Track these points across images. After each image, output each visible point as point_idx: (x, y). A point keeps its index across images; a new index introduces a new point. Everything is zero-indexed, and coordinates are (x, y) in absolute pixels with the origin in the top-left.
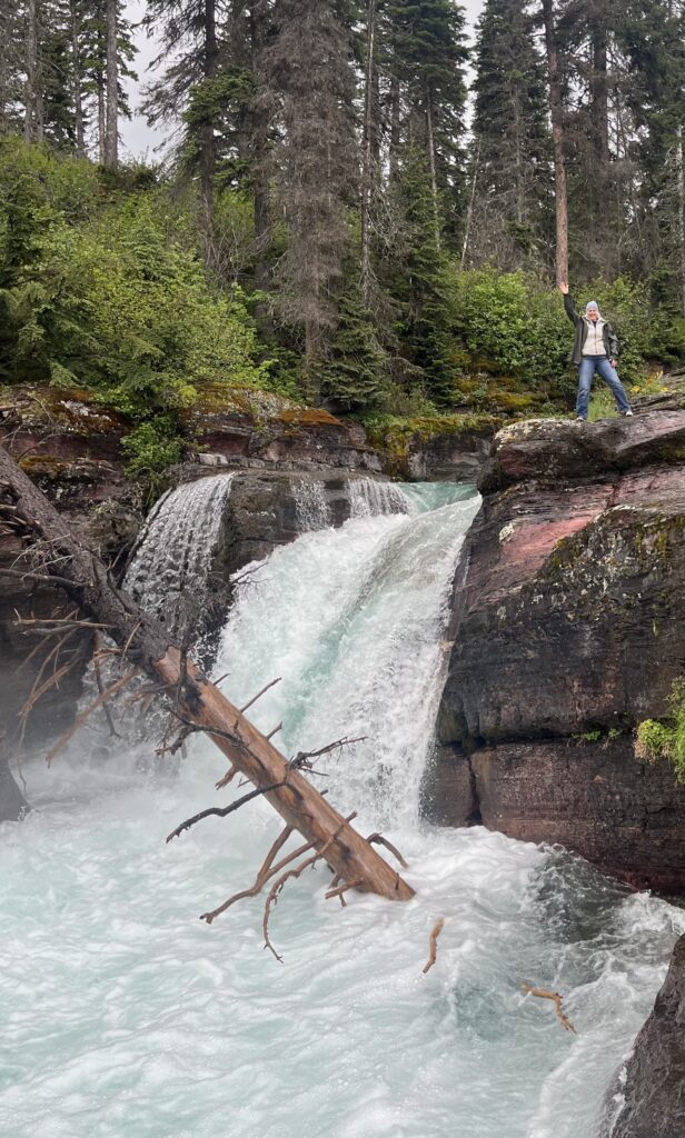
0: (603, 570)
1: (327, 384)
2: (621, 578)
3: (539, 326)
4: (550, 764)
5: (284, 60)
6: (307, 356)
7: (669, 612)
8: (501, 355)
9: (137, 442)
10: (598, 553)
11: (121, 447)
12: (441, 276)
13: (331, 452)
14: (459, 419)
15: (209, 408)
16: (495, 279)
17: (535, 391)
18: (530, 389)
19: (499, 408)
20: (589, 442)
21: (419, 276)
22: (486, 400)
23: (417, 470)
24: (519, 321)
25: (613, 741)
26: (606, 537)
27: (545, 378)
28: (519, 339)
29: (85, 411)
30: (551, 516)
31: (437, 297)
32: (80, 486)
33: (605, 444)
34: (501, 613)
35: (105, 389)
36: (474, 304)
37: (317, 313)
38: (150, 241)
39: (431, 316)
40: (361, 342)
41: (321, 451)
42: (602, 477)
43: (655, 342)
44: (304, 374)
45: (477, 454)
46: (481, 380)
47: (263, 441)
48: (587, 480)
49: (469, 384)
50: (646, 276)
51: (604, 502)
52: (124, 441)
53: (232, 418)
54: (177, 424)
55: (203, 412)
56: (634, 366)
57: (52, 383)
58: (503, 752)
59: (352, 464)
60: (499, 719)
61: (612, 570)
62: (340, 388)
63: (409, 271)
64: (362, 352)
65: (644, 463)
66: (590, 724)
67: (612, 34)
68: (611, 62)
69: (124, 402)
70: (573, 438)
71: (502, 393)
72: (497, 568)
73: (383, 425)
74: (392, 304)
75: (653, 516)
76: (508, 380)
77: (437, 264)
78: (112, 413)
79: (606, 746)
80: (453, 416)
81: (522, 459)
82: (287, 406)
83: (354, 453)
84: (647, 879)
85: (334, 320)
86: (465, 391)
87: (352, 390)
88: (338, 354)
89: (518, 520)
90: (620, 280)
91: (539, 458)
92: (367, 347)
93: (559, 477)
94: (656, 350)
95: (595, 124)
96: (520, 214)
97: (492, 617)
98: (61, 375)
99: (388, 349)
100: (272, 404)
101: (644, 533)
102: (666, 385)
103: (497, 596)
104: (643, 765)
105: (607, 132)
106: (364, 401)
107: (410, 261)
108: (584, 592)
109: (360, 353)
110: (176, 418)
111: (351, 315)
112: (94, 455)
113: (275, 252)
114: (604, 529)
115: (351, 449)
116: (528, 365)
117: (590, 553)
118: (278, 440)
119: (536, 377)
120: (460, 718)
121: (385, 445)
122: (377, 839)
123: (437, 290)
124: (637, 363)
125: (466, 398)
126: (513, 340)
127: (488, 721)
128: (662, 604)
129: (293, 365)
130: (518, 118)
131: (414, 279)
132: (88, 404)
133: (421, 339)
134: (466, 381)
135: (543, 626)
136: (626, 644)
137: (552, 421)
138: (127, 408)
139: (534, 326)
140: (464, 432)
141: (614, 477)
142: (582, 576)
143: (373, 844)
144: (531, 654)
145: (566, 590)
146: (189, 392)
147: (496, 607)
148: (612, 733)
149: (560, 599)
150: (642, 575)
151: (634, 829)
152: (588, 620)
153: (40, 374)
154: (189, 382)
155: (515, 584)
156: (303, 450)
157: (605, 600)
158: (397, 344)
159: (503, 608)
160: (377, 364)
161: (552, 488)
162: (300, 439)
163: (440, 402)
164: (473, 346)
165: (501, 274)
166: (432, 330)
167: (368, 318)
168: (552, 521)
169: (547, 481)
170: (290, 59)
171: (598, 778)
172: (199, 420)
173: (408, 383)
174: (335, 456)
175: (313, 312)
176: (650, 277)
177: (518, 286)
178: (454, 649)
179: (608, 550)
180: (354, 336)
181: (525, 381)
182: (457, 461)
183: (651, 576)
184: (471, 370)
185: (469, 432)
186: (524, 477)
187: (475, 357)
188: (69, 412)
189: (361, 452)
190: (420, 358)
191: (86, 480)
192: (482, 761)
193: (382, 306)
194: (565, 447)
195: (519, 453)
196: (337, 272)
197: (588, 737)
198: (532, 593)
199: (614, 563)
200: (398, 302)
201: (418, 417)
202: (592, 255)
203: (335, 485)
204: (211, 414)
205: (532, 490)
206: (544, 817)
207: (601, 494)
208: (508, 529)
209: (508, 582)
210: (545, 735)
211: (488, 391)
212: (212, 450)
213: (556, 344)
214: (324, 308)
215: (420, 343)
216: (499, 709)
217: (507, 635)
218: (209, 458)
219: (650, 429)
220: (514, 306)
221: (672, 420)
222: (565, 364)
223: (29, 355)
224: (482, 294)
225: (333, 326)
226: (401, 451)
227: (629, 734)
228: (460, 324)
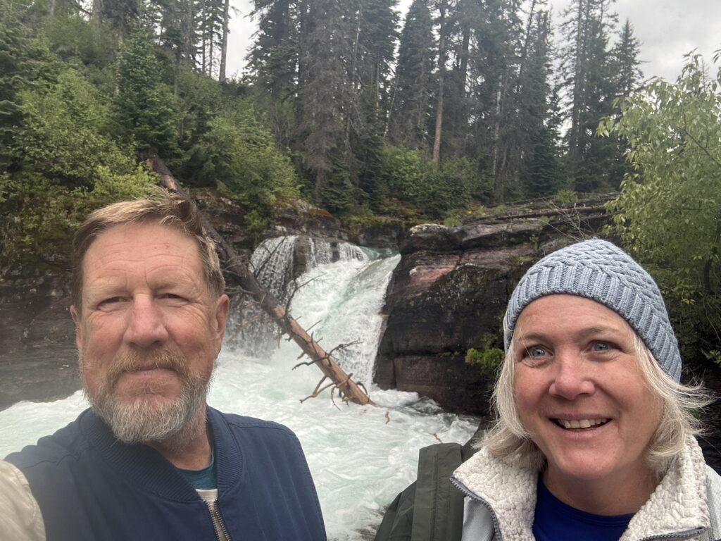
0: (458, 289)
1: (326, 198)
2: (466, 292)
3: (424, 178)
4: (428, 364)
5: (318, 40)
6: (317, 184)
7: (485, 307)
8: (405, 190)
9: (250, 218)
10: (457, 282)
11: (244, 219)
12: (380, 150)
13: (328, 230)
14: (383, 219)
15: (280, 206)
16: (405, 153)
17: (419, 208)
18: (417, 208)
19: (401, 216)
20: (451, 235)
21: (370, 149)
22: (396, 211)
23: (362, 241)
24: (415, 174)
25: (456, 356)
26: (461, 275)
27: (424, 203)
28: (414, 183)
29: (230, 203)
30: (433, 266)
31: (377, 160)
32: (228, 235)
33: (457, 237)
34: (412, 303)
35: (238, 193)
36: (394, 164)
37: (324, 165)
38: (253, 125)
39: (374, 169)
40: (343, 180)
41: (324, 229)
42: (454, 252)
43: (478, 189)
44: (316, 192)
45: (389, 236)
46: (394, 201)
47: (301, 222)
48: (447, 253)
49: (388, 203)
50: (477, 156)
51: (455, 263)
52: (245, 217)
53: (289, 211)
54: (266, 212)
55: (278, 207)
56: (467, 200)
57: (218, 189)
58: (408, 359)
59: (336, 236)
60: (408, 345)
61: (462, 289)
62: (332, 201)
63: (365, 146)
64: (343, 184)
65: (474, 247)
66: (447, 349)
67: (473, 31)
68: (471, 45)
69: (246, 200)
70: (443, 233)
71: (403, 209)
72: (409, 286)
73: (348, 219)
74: (358, 162)
75: (482, 269)
76: (407, 202)
77: (379, 144)
78: (241, 205)
79: (453, 358)
80: (380, 218)
81: (422, 241)
82: (311, 207)
83: (338, 231)
84: (465, 410)
85: (331, 168)
86: (386, 206)
87: (337, 202)
88: (331, 184)
89: (418, 267)
90: (465, 157)
91: (428, 241)
92: (345, 182)
93: (435, 250)
94: (478, 193)
95: (460, 77)
96: (419, 121)
97: (408, 305)
98: (221, 186)
99: (353, 183)
100: (304, 206)
101: (478, 275)
102: (485, 212)
103: (410, 297)
104: (468, 366)
105: (465, 81)
106: (341, 207)
107: (367, 142)
108: (449, 297)
109: (341, 185)
110: (266, 209)
111: (339, 166)
112: (233, 223)
113: (306, 134)
114: (461, 273)
115: (336, 229)
116: (416, 196)
117: (453, 282)
118: (307, 223)
119: (420, 202)
120: (391, 344)
121: (349, 229)
122: (359, 383)
123: (377, 156)
124: (469, 199)
125: (387, 209)
126: (411, 183)
127: (403, 346)
128: (482, 304)
129: (310, 188)
130: (423, 72)
131: (368, 150)
132: (231, 200)
133: (368, 179)
134: (387, 201)
135: (430, 310)
136: (466, 319)
137: (435, 225)
138: (247, 203)
139: (422, 177)
140: (384, 226)
141: (460, 252)
142: (449, 290)
143: (359, 386)
144: (424, 320)
145: (441, 296)
146: (273, 197)
147: (409, 301)
148: (456, 353)
149: (438, 299)
150: (476, 292)
151: (462, 390)
152: (450, 308)
153: (211, 185)
154: (273, 194)
155: (417, 293)
156: (317, 228)
157: (458, 301)
158: (358, 181)
159: (413, 302)
160: (349, 190)
161: (433, 255)
162: (316, 223)
163: (374, 210)
164: (392, 185)
165: (408, 150)
166: (374, 176)
167: (346, 168)
168: (433, 268)
169: (431, 252)
170: (321, 40)
171: (448, 370)
172: (276, 210)
173: (361, 200)
174: (330, 232)
175: (322, 164)
176: (479, 157)
177: (415, 156)
178: (390, 317)
179: (461, 281)
180: (340, 177)
181: (415, 204)
182: (380, 239)
183: (479, 293)
184: (390, 196)
185: (386, 225)
186: (421, 249)
187: (392, 190)
188: (223, 202)
189: (340, 231)
190: (366, 189)
191: (230, 233)
192: (399, 361)
193: (353, 163)
194: (440, 237)
195: (420, 238)
196: (335, 145)
197: (446, 354)
198: (426, 296)
199: (463, 286)
200: (360, 161)
201: (364, 217)
202: (452, 144)
203: (334, 245)
204: (281, 209)
205: (424, 255)
206: (424, 384)
207: (454, 259)
208: (414, 270)
209: (414, 292)
210: (428, 353)
211: (397, 207)
212: (280, 225)
213: (431, 187)
214: (327, 163)
215: (367, 182)
216: (408, 341)
217: (414, 312)
218: (279, 228)
219: (478, 232)
220: (413, 167)
221: (489, 229)
222: (434, 197)
223: (207, 175)
224: (398, 159)
225: (331, 171)
226: (356, 232)
227: (464, 353)
228: (386, 174)
